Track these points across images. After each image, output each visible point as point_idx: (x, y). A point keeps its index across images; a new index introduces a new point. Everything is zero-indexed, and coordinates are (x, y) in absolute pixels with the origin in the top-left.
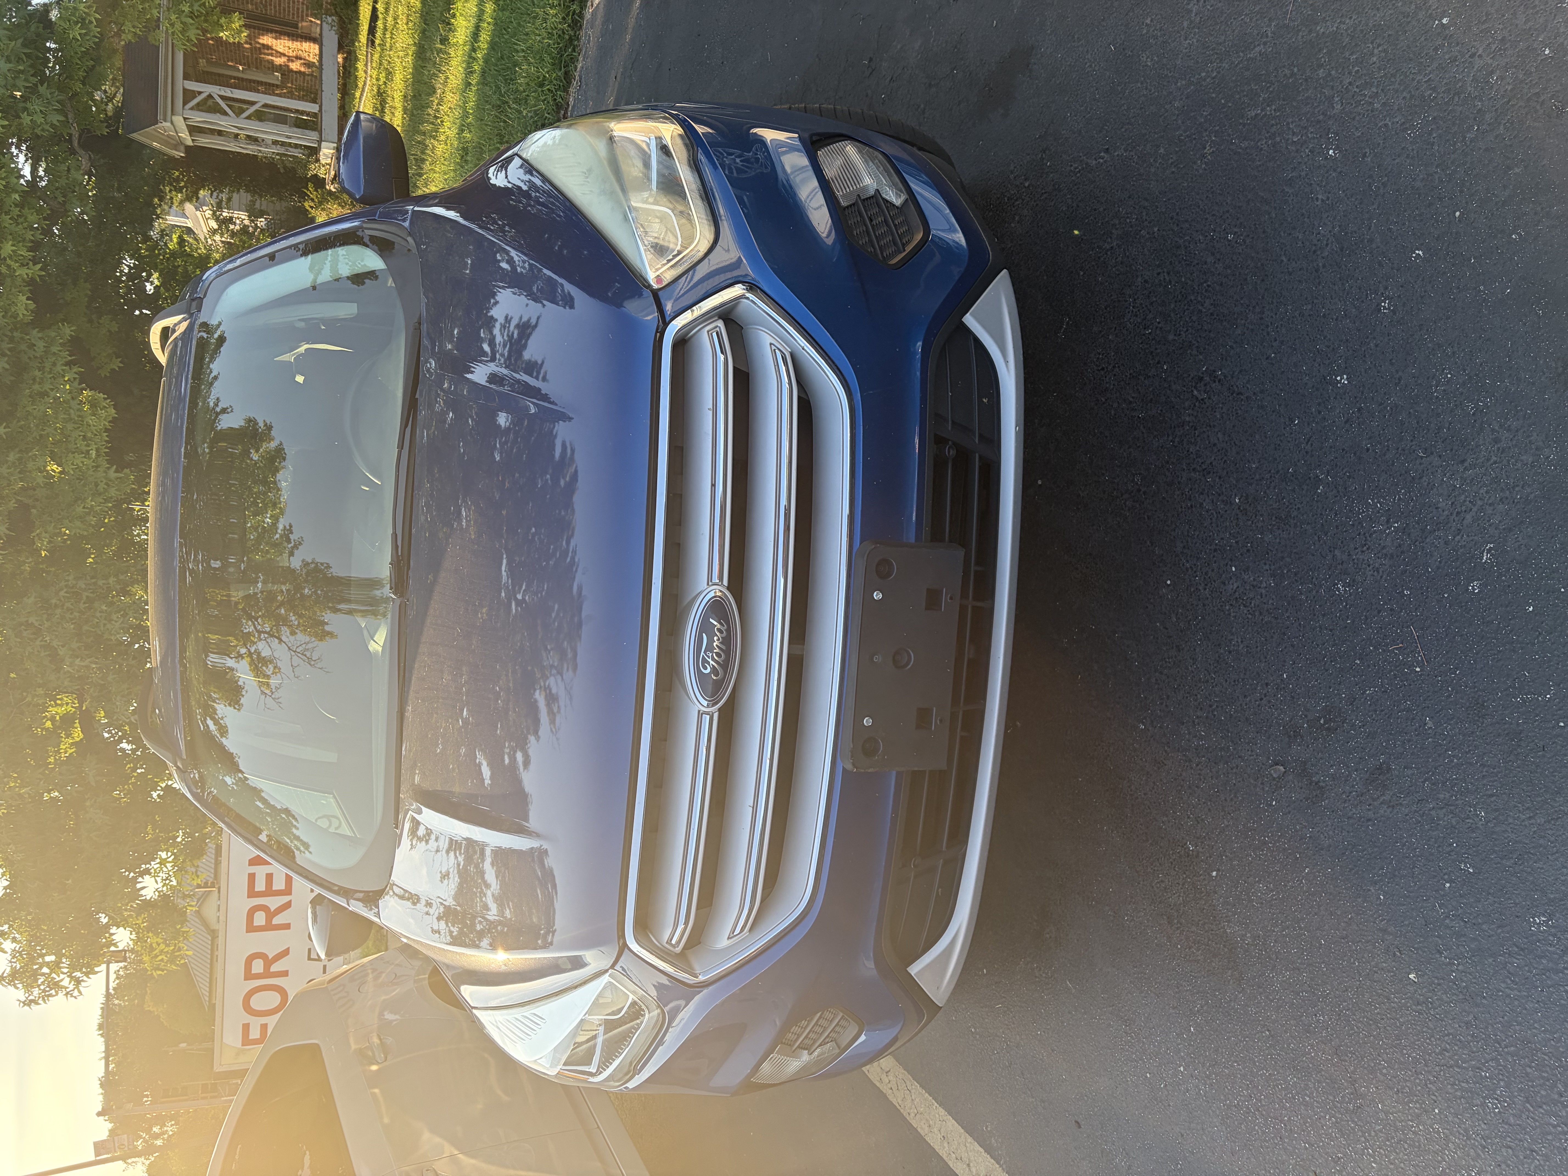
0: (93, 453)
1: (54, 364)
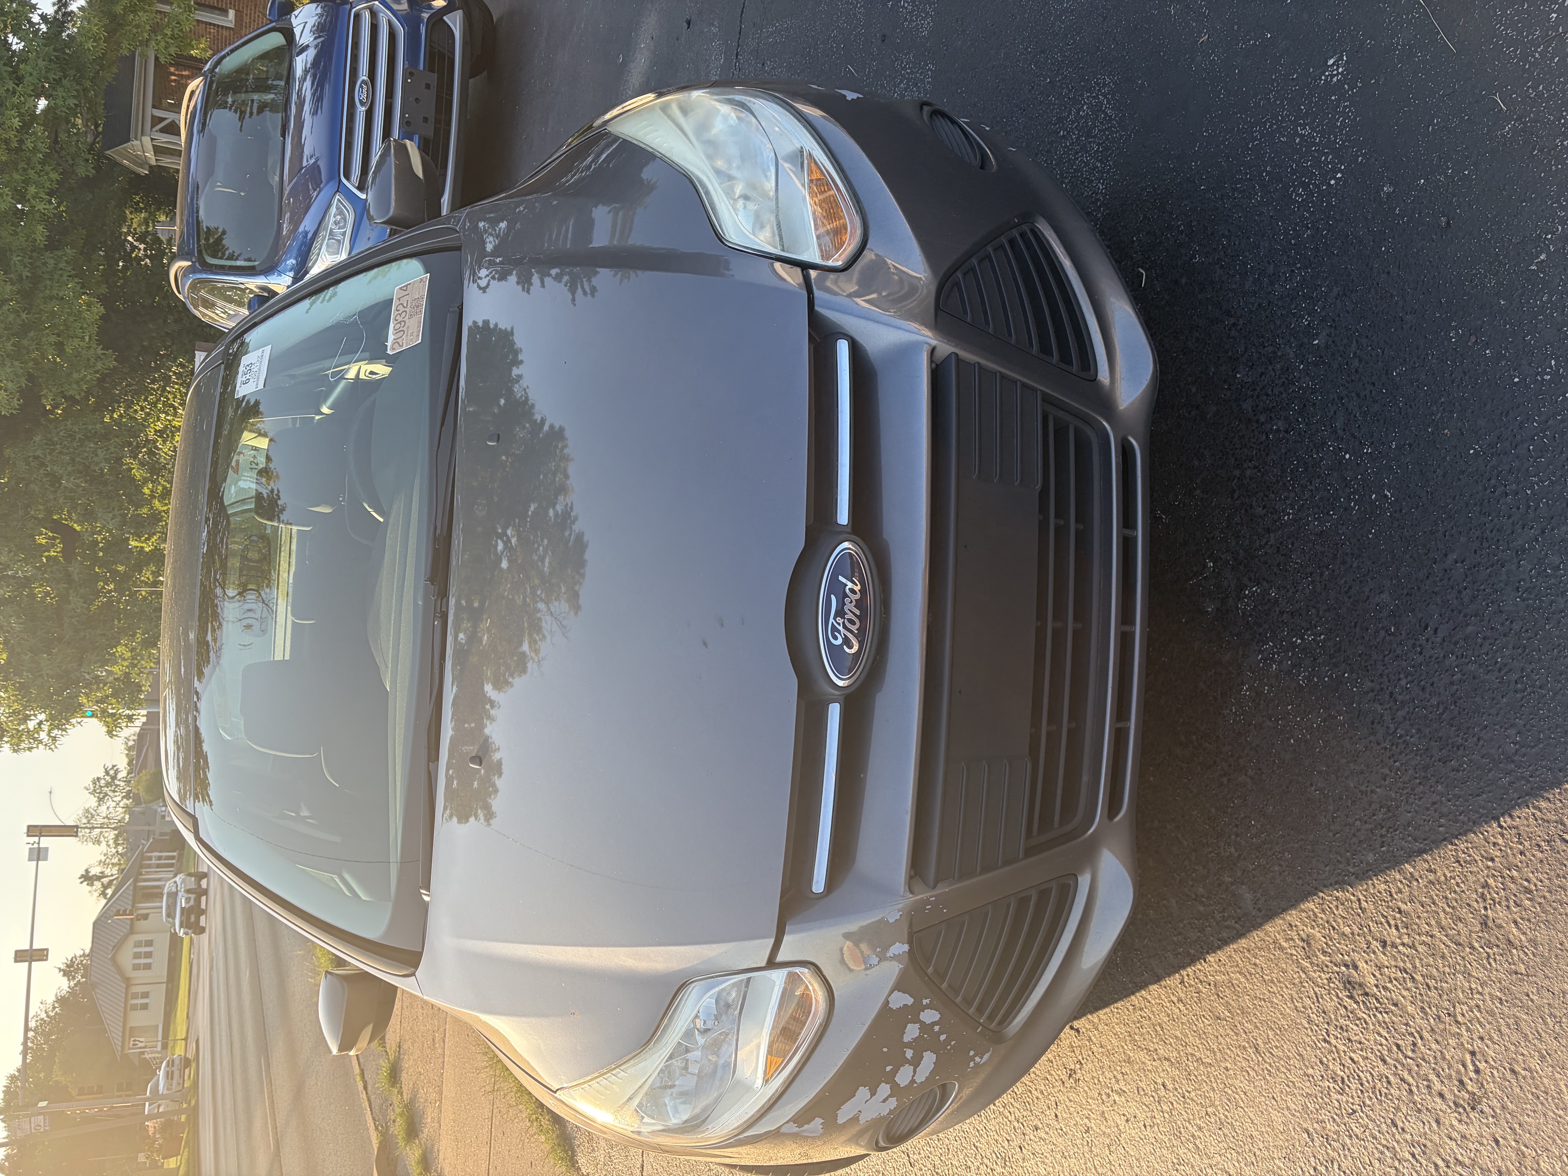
0: (87, 338)
1: (61, 275)
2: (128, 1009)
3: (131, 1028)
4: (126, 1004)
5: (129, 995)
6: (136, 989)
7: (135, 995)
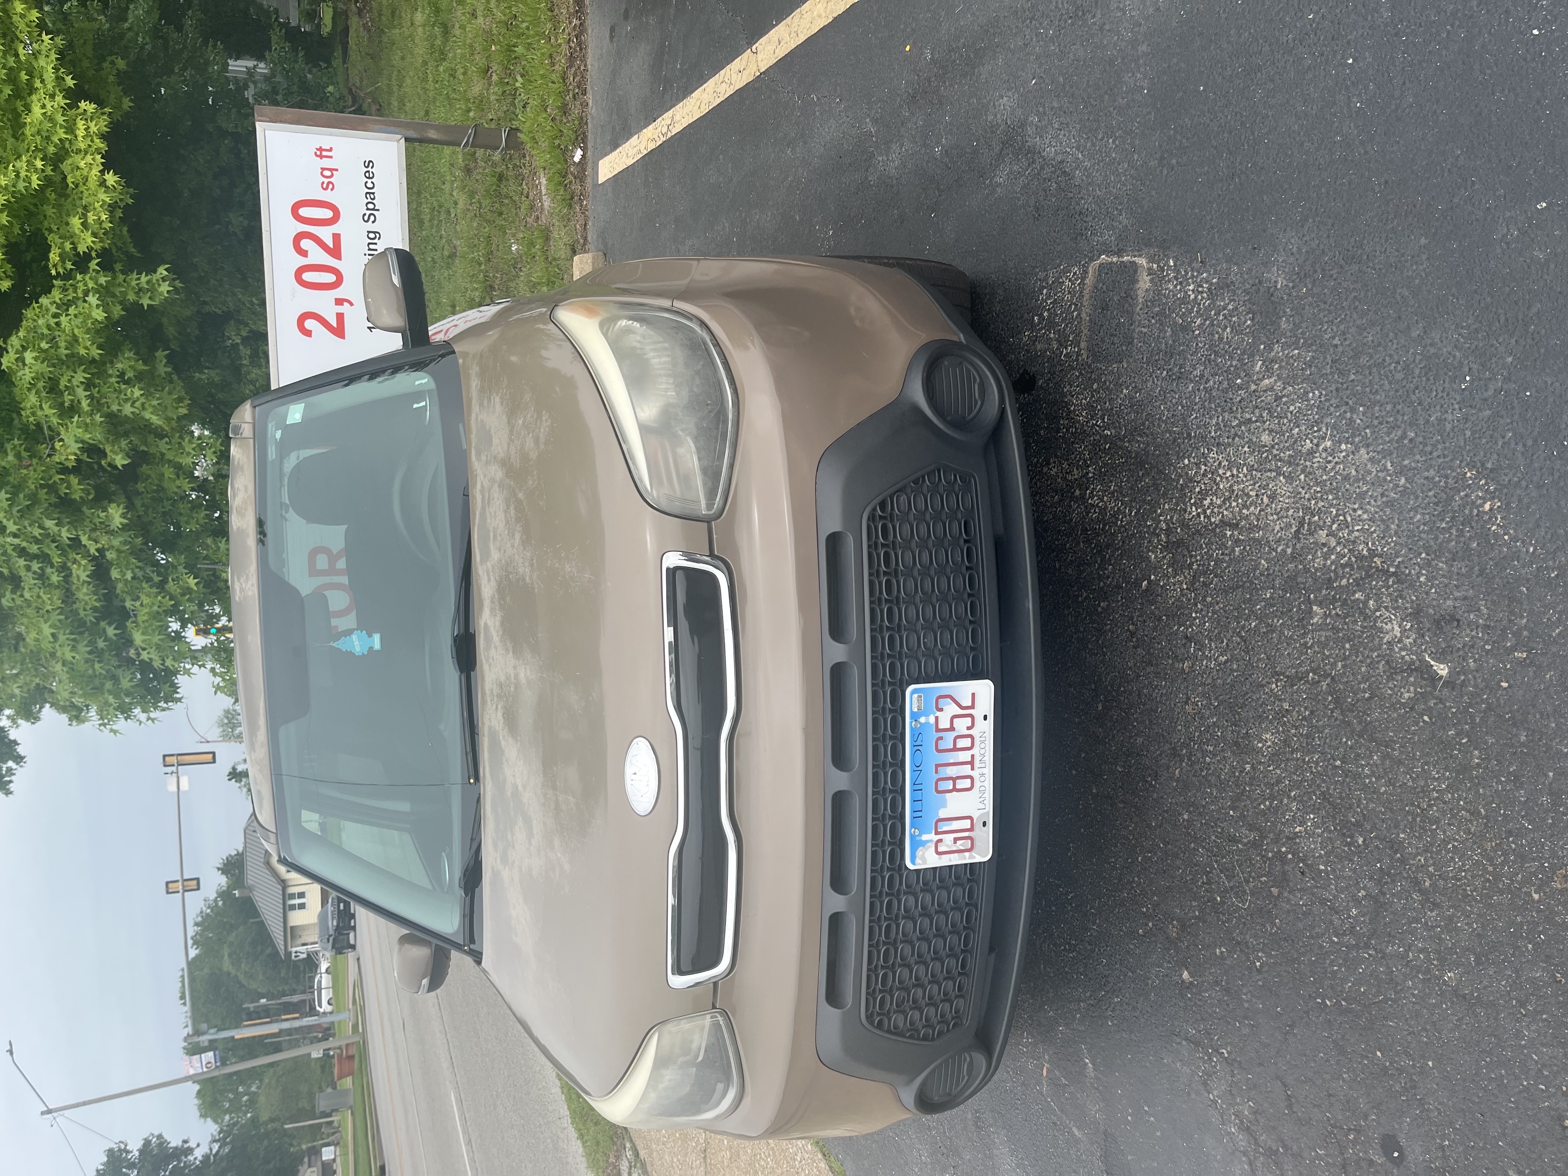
2: (287, 909)
3: (292, 928)
4: (284, 904)
5: (286, 896)
6: (292, 890)
7: (292, 896)
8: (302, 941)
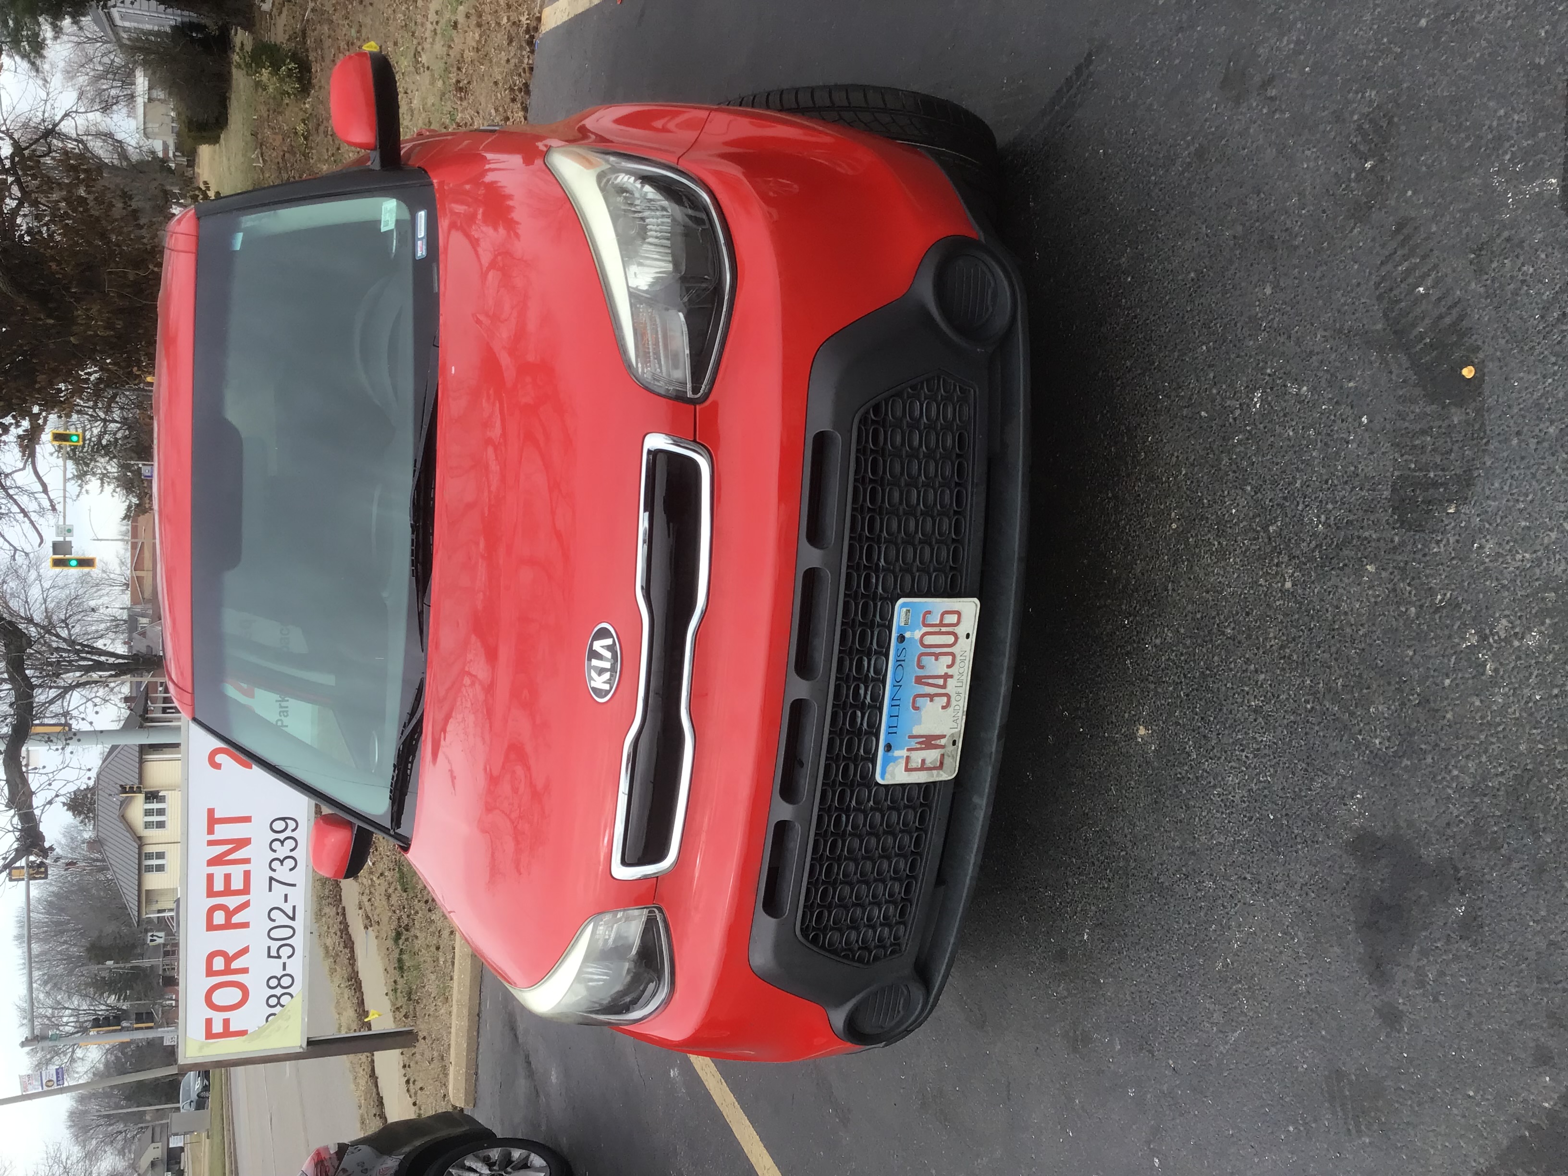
2: (142, 870)
3: (147, 891)
4: (140, 864)
5: (142, 855)
6: (149, 849)
7: (149, 856)
8: (160, 906)
